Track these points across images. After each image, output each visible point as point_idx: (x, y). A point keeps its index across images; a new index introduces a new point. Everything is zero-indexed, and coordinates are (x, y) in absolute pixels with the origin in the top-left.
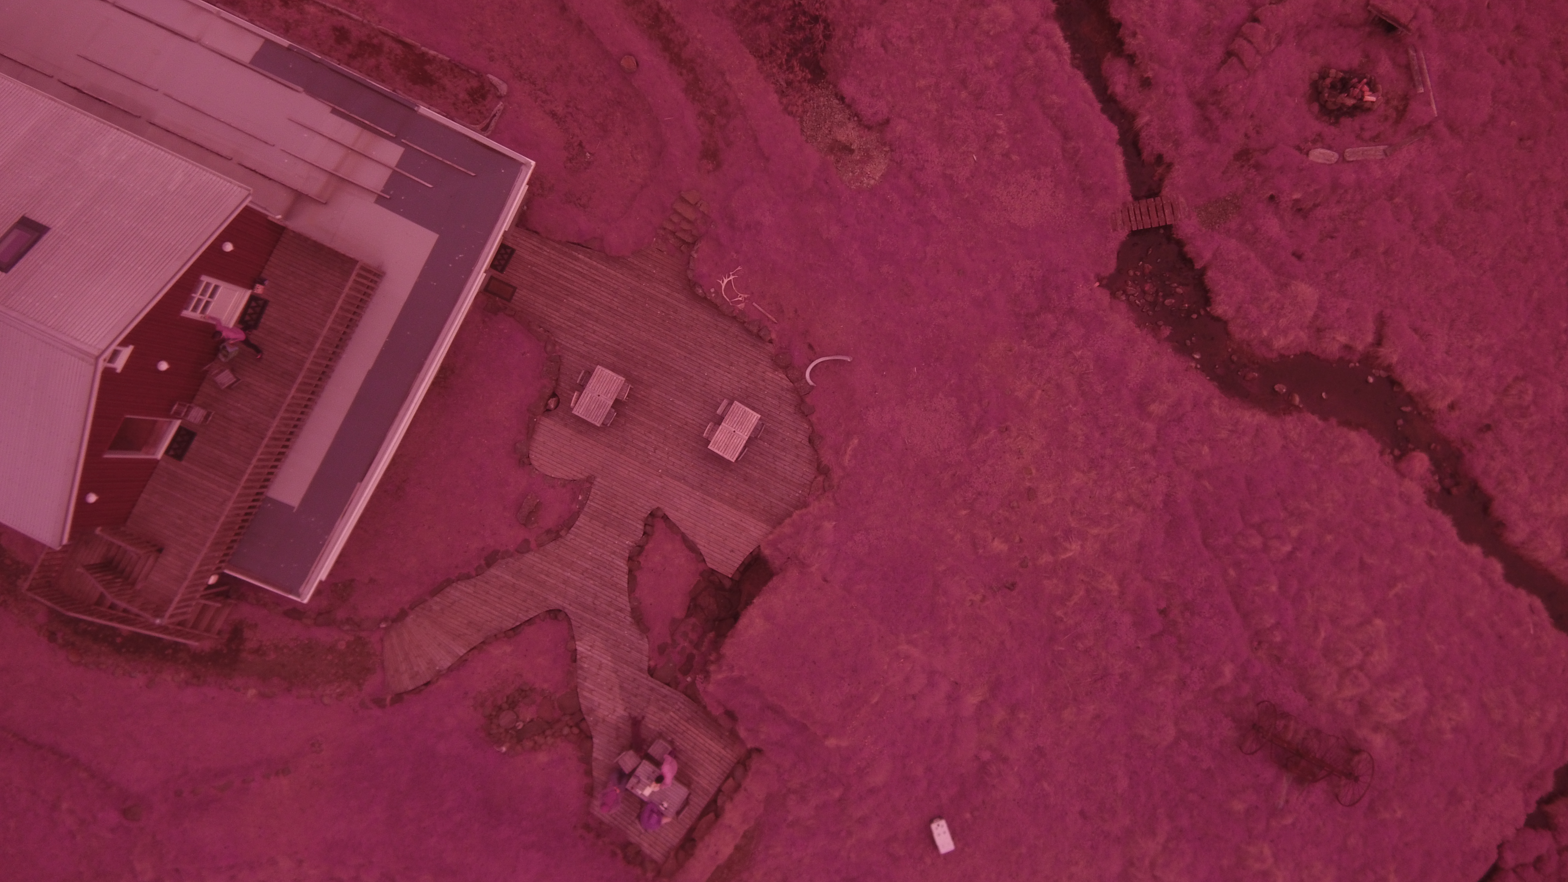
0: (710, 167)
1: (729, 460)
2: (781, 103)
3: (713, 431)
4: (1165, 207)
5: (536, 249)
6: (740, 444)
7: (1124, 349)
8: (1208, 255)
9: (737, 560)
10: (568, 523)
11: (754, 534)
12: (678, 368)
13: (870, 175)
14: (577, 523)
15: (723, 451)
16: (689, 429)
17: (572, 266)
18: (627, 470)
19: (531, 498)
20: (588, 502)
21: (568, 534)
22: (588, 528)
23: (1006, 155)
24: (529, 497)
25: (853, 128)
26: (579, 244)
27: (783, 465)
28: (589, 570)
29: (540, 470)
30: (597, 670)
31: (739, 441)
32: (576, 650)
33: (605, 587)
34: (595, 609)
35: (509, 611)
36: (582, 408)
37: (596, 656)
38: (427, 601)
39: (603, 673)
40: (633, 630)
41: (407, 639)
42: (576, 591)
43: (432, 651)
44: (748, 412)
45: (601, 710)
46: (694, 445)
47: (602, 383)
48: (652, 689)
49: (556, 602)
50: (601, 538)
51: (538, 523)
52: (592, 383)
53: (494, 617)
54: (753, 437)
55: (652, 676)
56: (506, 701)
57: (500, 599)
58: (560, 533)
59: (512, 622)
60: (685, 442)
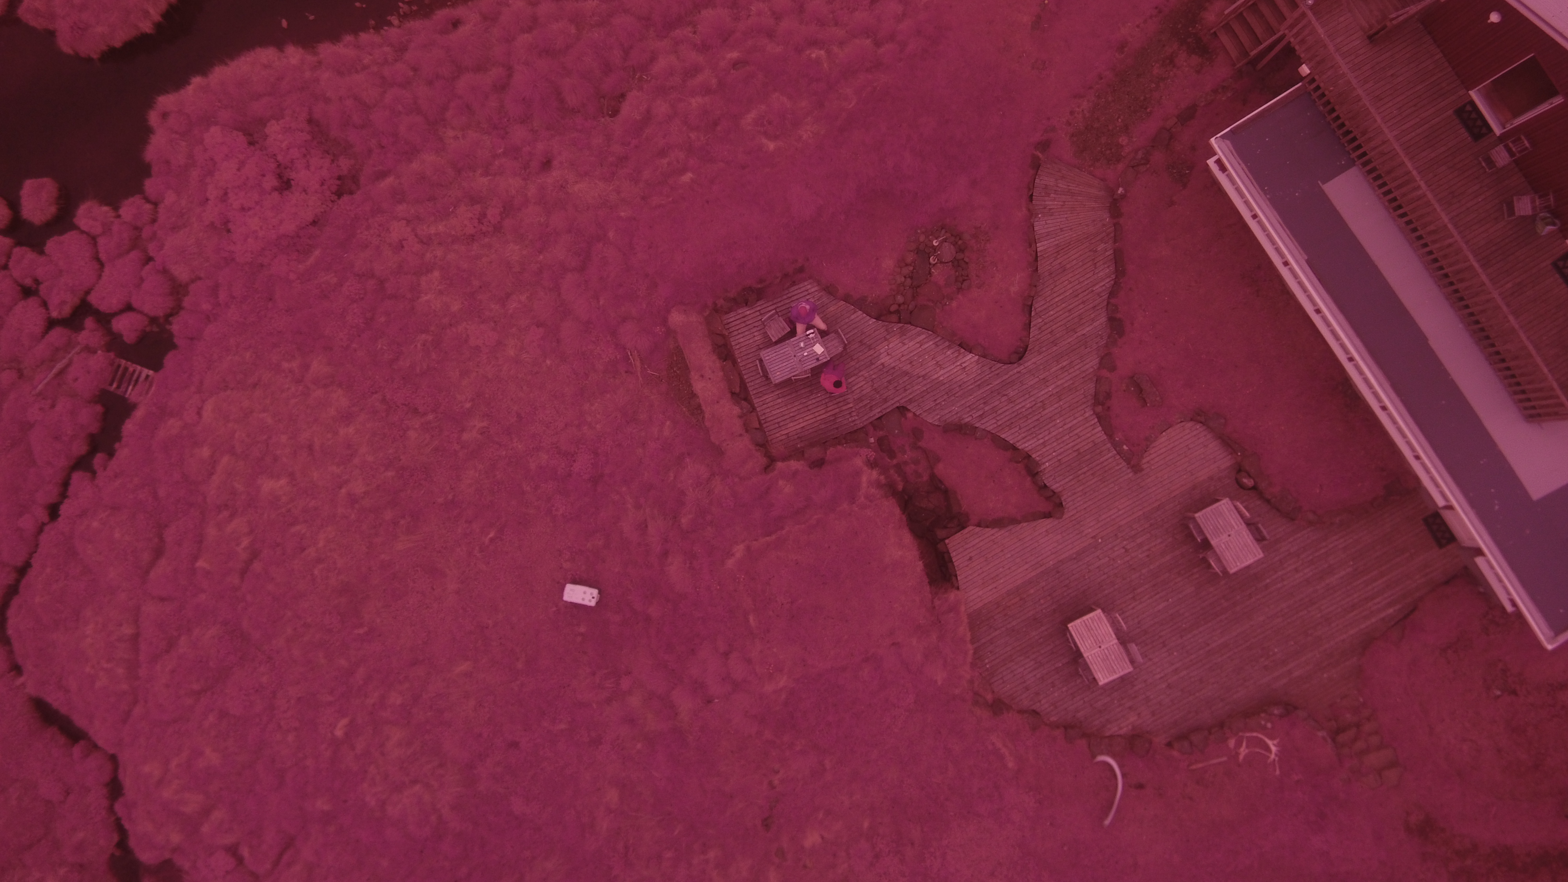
1: (1073, 621)
3: (1115, 625)
5: (1429, 570)
6: (1083, 644)
9: (958, 559)
10: (1105, 421)
11: (973, 592)
12: (1201, 629)
14: (1100, 428)
15: (1086, 622)
17: (1385, 596)
18: (1122, 509)
19: (1155, 400)
20: (1115, 452)
21: (1092, 413)
22: (1089, 435)
24: (1158, 399)
26: (1406, 617)
27: (1026, 666)
28: (1042, 410)
29: (1179, 425)
30: (938, 360)
31: (1086, 644)
32: (970, 353)
33: (1013, 415)
34: (999, 394)
35: (1052, 313)
36: (1225, 510)
37: (953, 367)
38: (1115, 242)
39: (932, 364)
40: (955, 417)
41: (1087, 204)
42: (1027, 386)
43: (1059, 220)
44: (1113, 675)
45: (897, 342)
46: (1106, 592)
47: (1240, 546)
48: (886, 400)
49: (1031, 361)
50: (1068, 442)
51: (1124, 391)
52: (1246, 537)
53: (1055, 295)
54: (1080, 660)
55: (897, 407)
56: (965, 260)
57: (1070, 310)
58: (1100, 407)
59: (1038, 310)
60: (1114, 585)
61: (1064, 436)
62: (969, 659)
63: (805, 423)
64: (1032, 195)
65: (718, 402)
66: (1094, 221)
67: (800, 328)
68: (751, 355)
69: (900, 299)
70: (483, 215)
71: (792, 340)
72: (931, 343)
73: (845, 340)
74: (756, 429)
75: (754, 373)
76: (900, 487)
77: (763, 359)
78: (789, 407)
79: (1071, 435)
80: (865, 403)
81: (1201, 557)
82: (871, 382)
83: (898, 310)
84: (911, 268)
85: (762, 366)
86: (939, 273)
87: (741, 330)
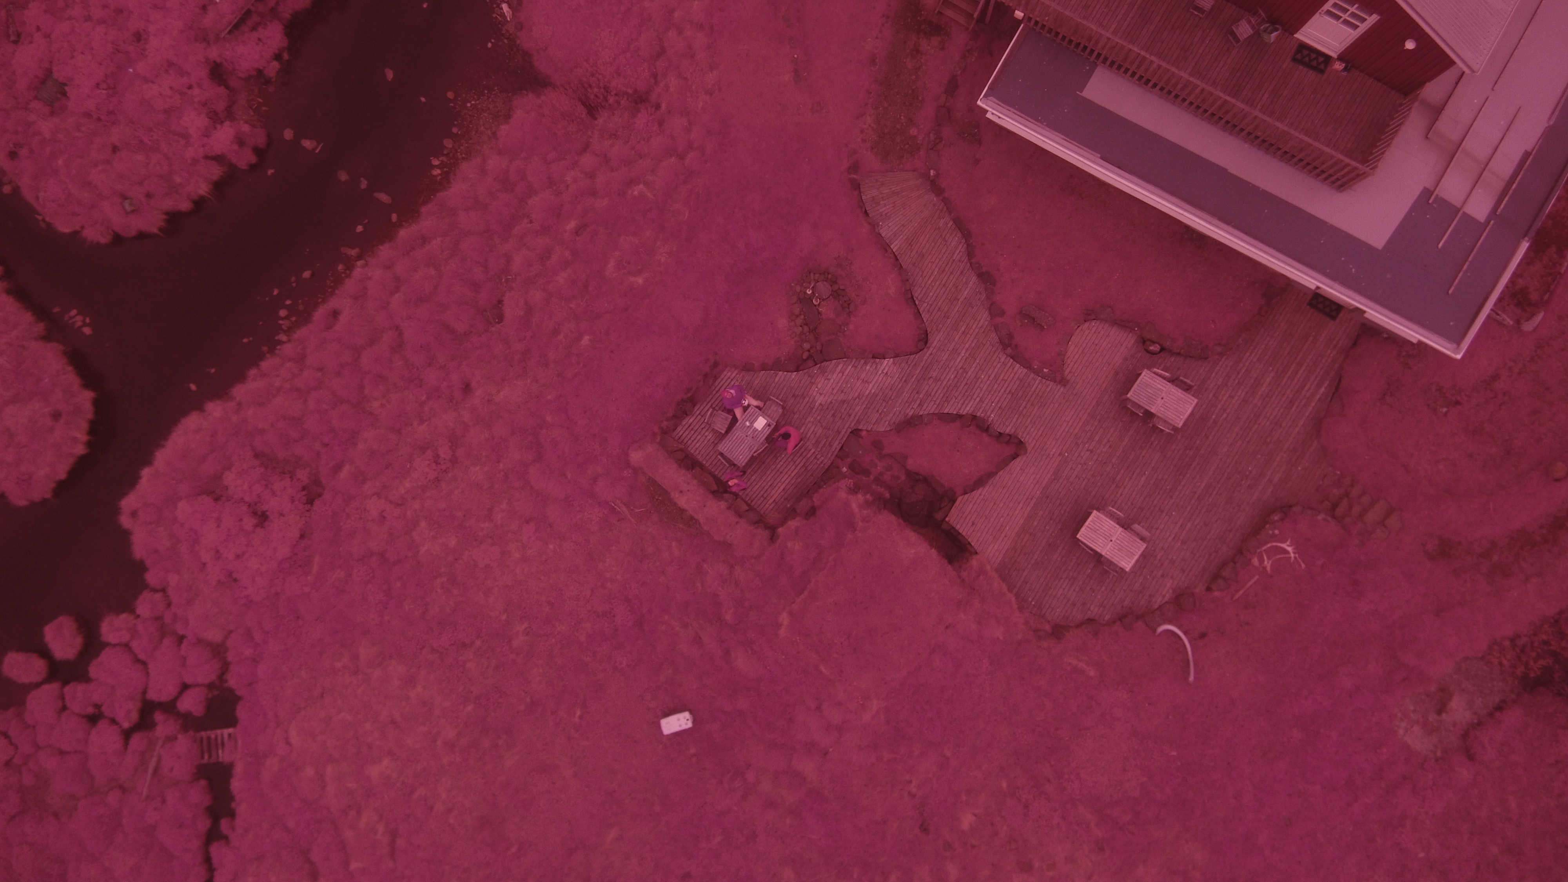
0: (1430, 547)
1: (1079, 531)
2: (1503, 638)
3: (1112, 516)
5: (1335, 342)
6: (1097, 545)
9: (963, 529)
10: (1019, 357)
11: (990, 549)
12: (1183, 483)
13: (1409, 731)
14: (1018, 365)
15: (1090, 526)
16: (1112, 488)
17: (1312, 380)
18: (1070, 420)
19: (1049, 320)
20: (1040, 378)
21: (1005, 356)
22: (1011, 376)
24: (1050, 318)
25: (1465, 717)
26: (1337, 389)
27: (1063, 587)
28: (965, 374)
29: (1078, 331)
30: (863, 378)
31: (1099, 544)
32: (885, 359)
33: (945, 390)
34: (924, 379)
35: (931, 294)
36: (1149, 380)
37: (878, 377)
38: (950, 213)
39: (859, 384)
40: (900, 416)
41: (912, 195)
42: (943, 362)
43: (897, 219)
44: (1133, 558)
45: (823, 381)
46: (1093, 493)
47: (1175, 402)
48: (838, 432)
49: (936, 340)
50: (999, 389)
51: (1020, 326)
52: (1176, 392)
53: (926, 279)
54: (1102, 559)
55: (851, 432)
56: (841, 288)
57: (944, 285)
58: (1009, 348)
59: (919, 298)
60: (1097, 484)
61: (994, 386)
62: (1015, 606)
63: (783, 485)
64: (866, 211)
65: (705, 506)
66: (925, 205)
67: (738, 412)
68: (711, 453)
69: (806, 346)
70: (438, 456)
71: (738, 424)
73: (780, 402)
74: (747, 511)
75: (721, 467)
76: (887, 495)
77: (723, 452)
78: (764, 479)
79: (998, 382)
80: (823, 443)
81: (1151, 426)
82: (819, 424)
83: (809, 355)
84: (802, 317)
85: (725, 458)
86: (827, 310)
87: (692, 439)
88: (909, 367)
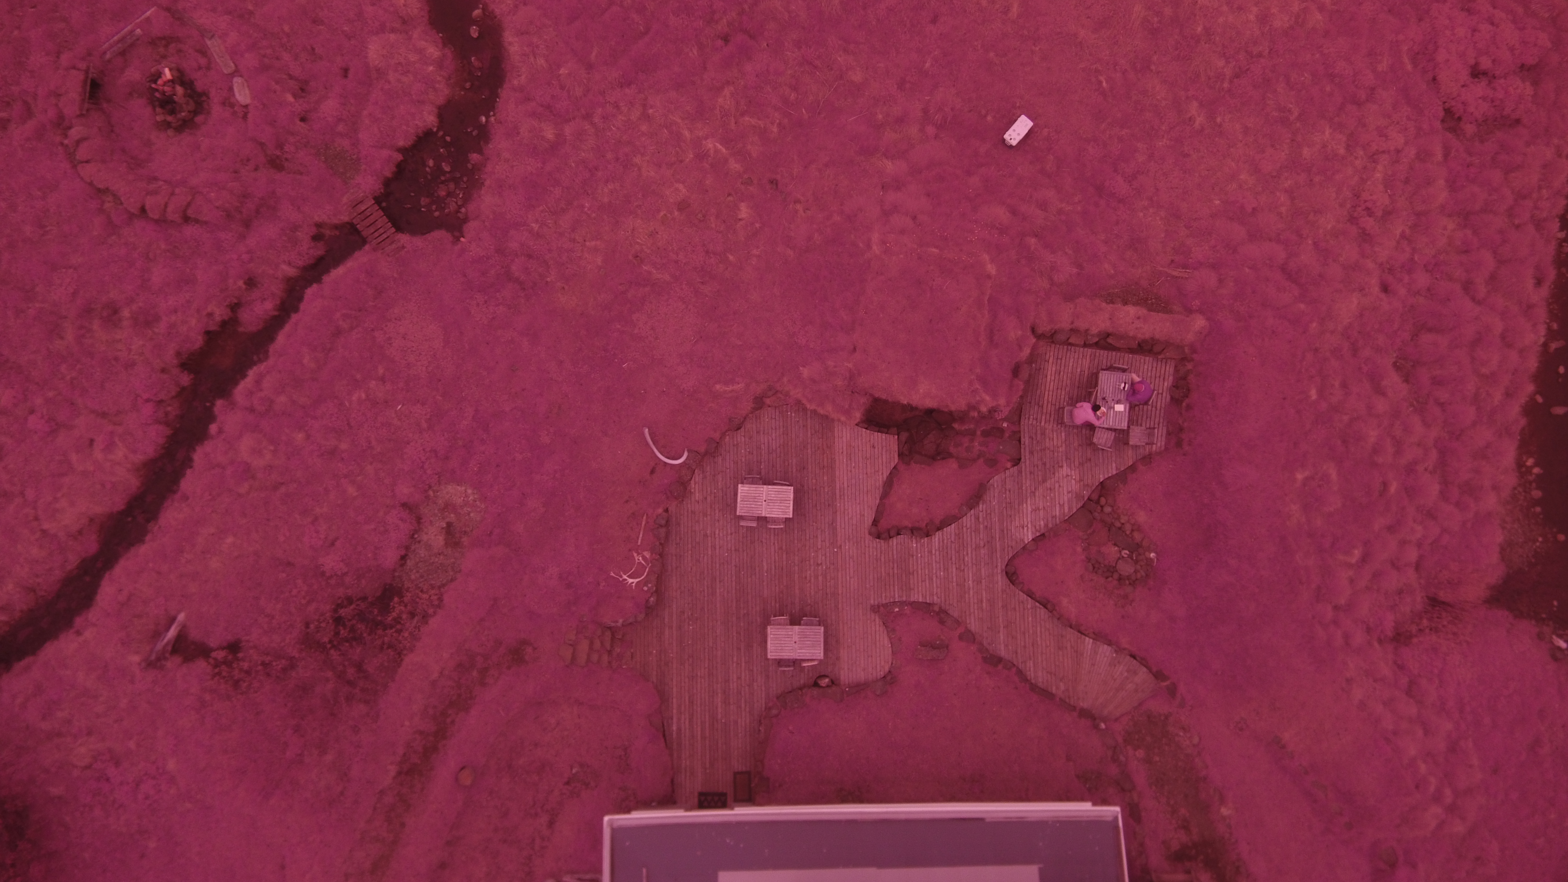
0: (529, 650)
1: (794, 493)
2: (435, 613)
3: (775, 521)
4: (360, 212)
5: (688, 774)
6: (773, 490)
7: (510, 187)
8: (385, 153)
9: (879, 438)
10: (925, 608)
11: (848, 435)
12: (734, 583)
13: (464, 495)
14: (920, 600)
15: (789, 502)
16: (784, 544)
17: (687, 730)
18: (850, 581)
19: (920, 654)
20: (897, 600)
21: (935, 602)
22: (920, 588)
23: (383, 380)
24: (920, 656)
25: (427, 534)
26: (664, 735)
27: (774, 441)
28: (957, 567)
29: (891, 659)
30: (1041, 512)
31: (772, 492)
32: (1033, 539)
33: (965, 543)
34: (988, 542)
35: (1030, 619)
36: (817, 651)
37: (1029, 519)
38: (1061, 699)
39: (1040, 505)
41: (1104, 697)
42: (982, 566)
43: (1102, 667)
44: (741, 498)
45: (1073, 488)
47: (783, 645)
48: (1031, 453)
49: (1001, 580)
50: (923, 571)
51: (940, 636)
52: (788, 654)
53: (1043, 630)
54: (761, 482)
55: (1020, 459)
56: (1111, 578)
57: (1024, 633)
58: (938, 610)
59: (1038, 610)
60: (798, 541)
61: (929, 571)
62: (804, 401)
63: (1049, 380)
64: (1135, 658)
65: (1109, 319)
66: (1086, 693)
69: (1108, 509)
72: (1058, 514)
74: (1069, 338)
76: (956, 426)
78: (1069, 374)
79: (927, 576)
80: (1039, 436)
81: (788, 615)
82: (1052, 449)
83: (1100, 503)
84: (1128, 533)
85: (1119, 369)
86: (1112, 551)
87: (1154, 369)
88: (1008, 542)
